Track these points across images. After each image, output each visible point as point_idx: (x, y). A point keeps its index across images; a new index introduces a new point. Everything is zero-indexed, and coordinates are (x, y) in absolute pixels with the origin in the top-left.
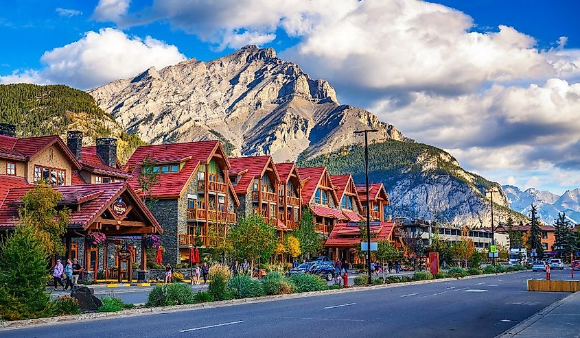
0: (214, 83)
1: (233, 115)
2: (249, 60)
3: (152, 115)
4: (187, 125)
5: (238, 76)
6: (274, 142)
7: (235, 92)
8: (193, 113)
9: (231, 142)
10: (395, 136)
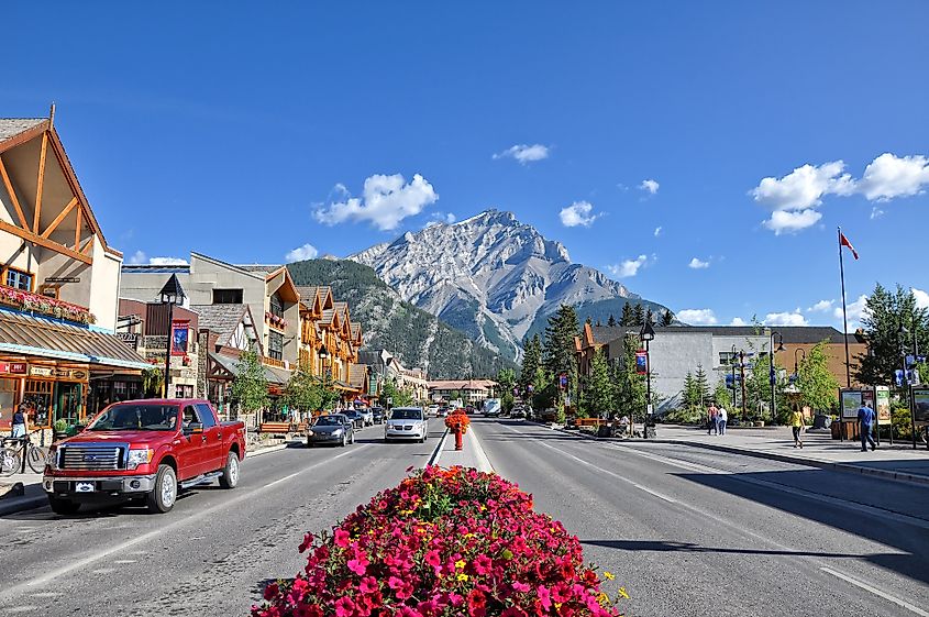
0: (461, 243)
1: (478, 273)
2: (490, 223)
3: (409, 275)
4: (440, 285)
5: (482, 237)
6: (515, 299)
7: (479, 252)
8: (443, 272)
9: (477, 298)
10: (622, 293)
